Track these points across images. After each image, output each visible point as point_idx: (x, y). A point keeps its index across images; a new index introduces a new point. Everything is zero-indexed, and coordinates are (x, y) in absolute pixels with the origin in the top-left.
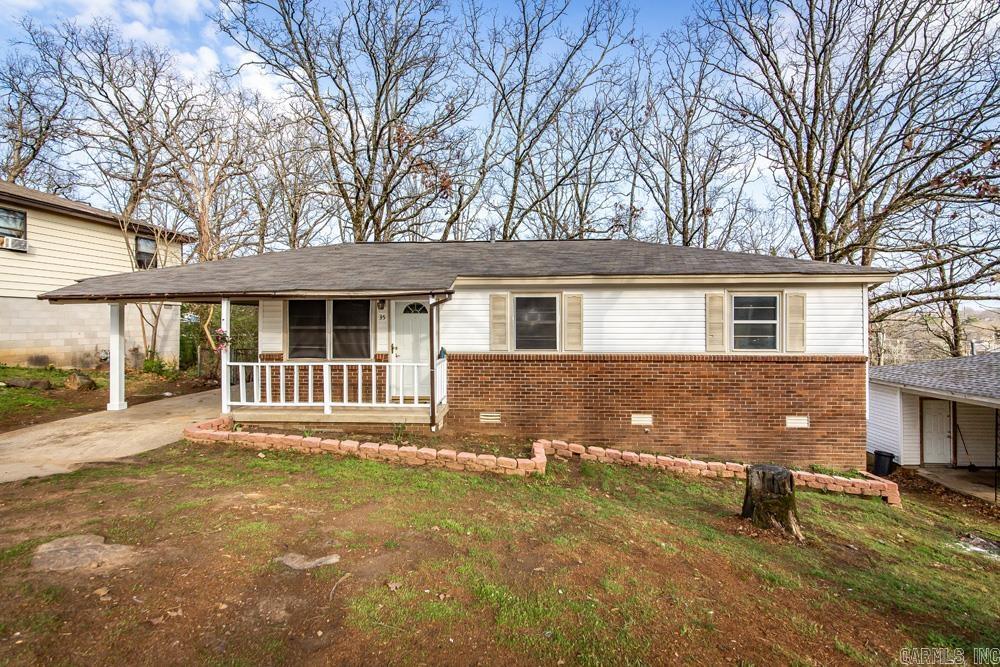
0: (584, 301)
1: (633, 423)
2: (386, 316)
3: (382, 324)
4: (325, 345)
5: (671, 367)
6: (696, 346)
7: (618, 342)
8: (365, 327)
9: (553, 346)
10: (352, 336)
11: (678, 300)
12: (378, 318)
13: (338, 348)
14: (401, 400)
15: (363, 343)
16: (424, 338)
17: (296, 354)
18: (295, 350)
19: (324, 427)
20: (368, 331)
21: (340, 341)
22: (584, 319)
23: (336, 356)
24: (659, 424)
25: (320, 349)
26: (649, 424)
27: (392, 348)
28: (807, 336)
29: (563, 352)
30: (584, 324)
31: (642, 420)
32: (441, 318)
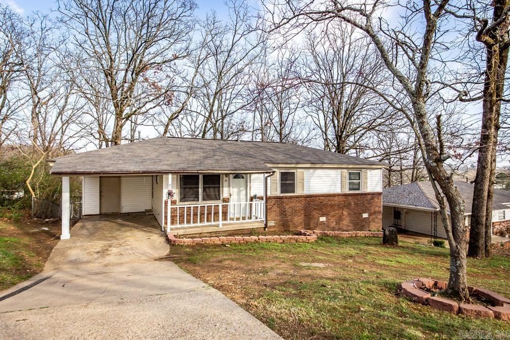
0: (305, 173)
1: (320, 220)
2: (228, 180)
3: (225, 184)
4: (198, 194)
5: (331, 198)
6: (338, 191)
7: (315, 189)
8: (218, 185)
9: (294, 192)
10: (212, 189)
11: (333, 173)
12: (224, 181)
13: (205, 196)
14: (235, 219)
15: (217, 193)
16: (242, 190)
17: (183, 200)
18: (183, 198)
20: (219, 187)
21: (206, 192)
22: (305, 180)
23: (204, 200)
24: (328, 220)
25: (196, 197)
26: (325, 220)
27: (230, 195)
28: (368, 186)
29: (297, 194)
30: (305, 183)
31: (323, 219)
32: (251, 181)
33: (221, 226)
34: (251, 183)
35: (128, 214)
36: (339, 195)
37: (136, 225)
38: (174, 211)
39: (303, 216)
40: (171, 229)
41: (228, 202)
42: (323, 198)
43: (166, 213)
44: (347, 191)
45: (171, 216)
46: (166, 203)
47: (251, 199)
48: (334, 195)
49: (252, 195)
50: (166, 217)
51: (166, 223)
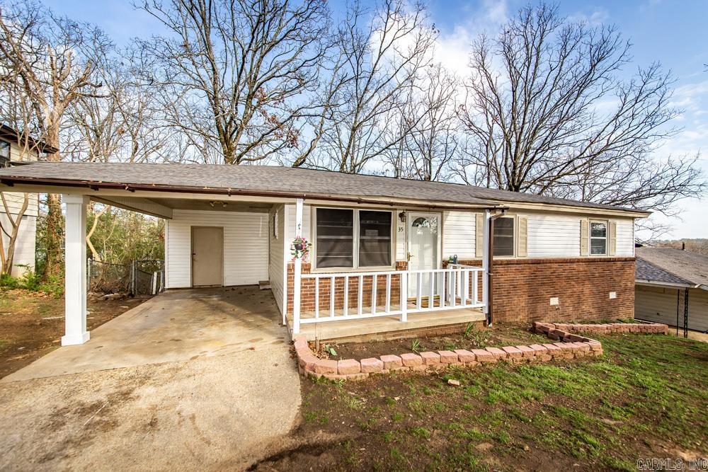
0: (529, 222)
1: (551, 304)
2: (404, 227)
3: (400, 235)
4: (351, 254)
5: (567, 266)
6: (575, 254)
8: (387, 238)
9: (511, 253)
10: (376, 245)
11: (569, 223)
12: (398, 230)
13: (364, 258)
15: (385, 252)
16: (428, 248)
17: (323, 264)
18: (324, 259)
19: (400, 335)
20: (389, 241)
21: (365, 250)
22: (529, 234)
23: (361, 264)
24: (562, 303)
25: (347, 259)
26: (557, 303)
27: (409, 257)
28: (617, 247)
29: (517, 258)
30: (529, 238)
31: (554, 301)
32: (444, 231)
33: (404, 319)
34: (444, 236)
35: (233, 288)
36: (578, 261)
37: (237, 309)
38: (307, 284)
39: (525, 297)
40: (302, 326)
41: (405, 269)
42: (555, 265)
43: (291, 288)
44: (588, 255)
45: (301, 295)
46: (291, 268)
47: (445, 265)
48: (572, 261)
49: (446, 256)
50: (290, 297)
51: (290, 310)
